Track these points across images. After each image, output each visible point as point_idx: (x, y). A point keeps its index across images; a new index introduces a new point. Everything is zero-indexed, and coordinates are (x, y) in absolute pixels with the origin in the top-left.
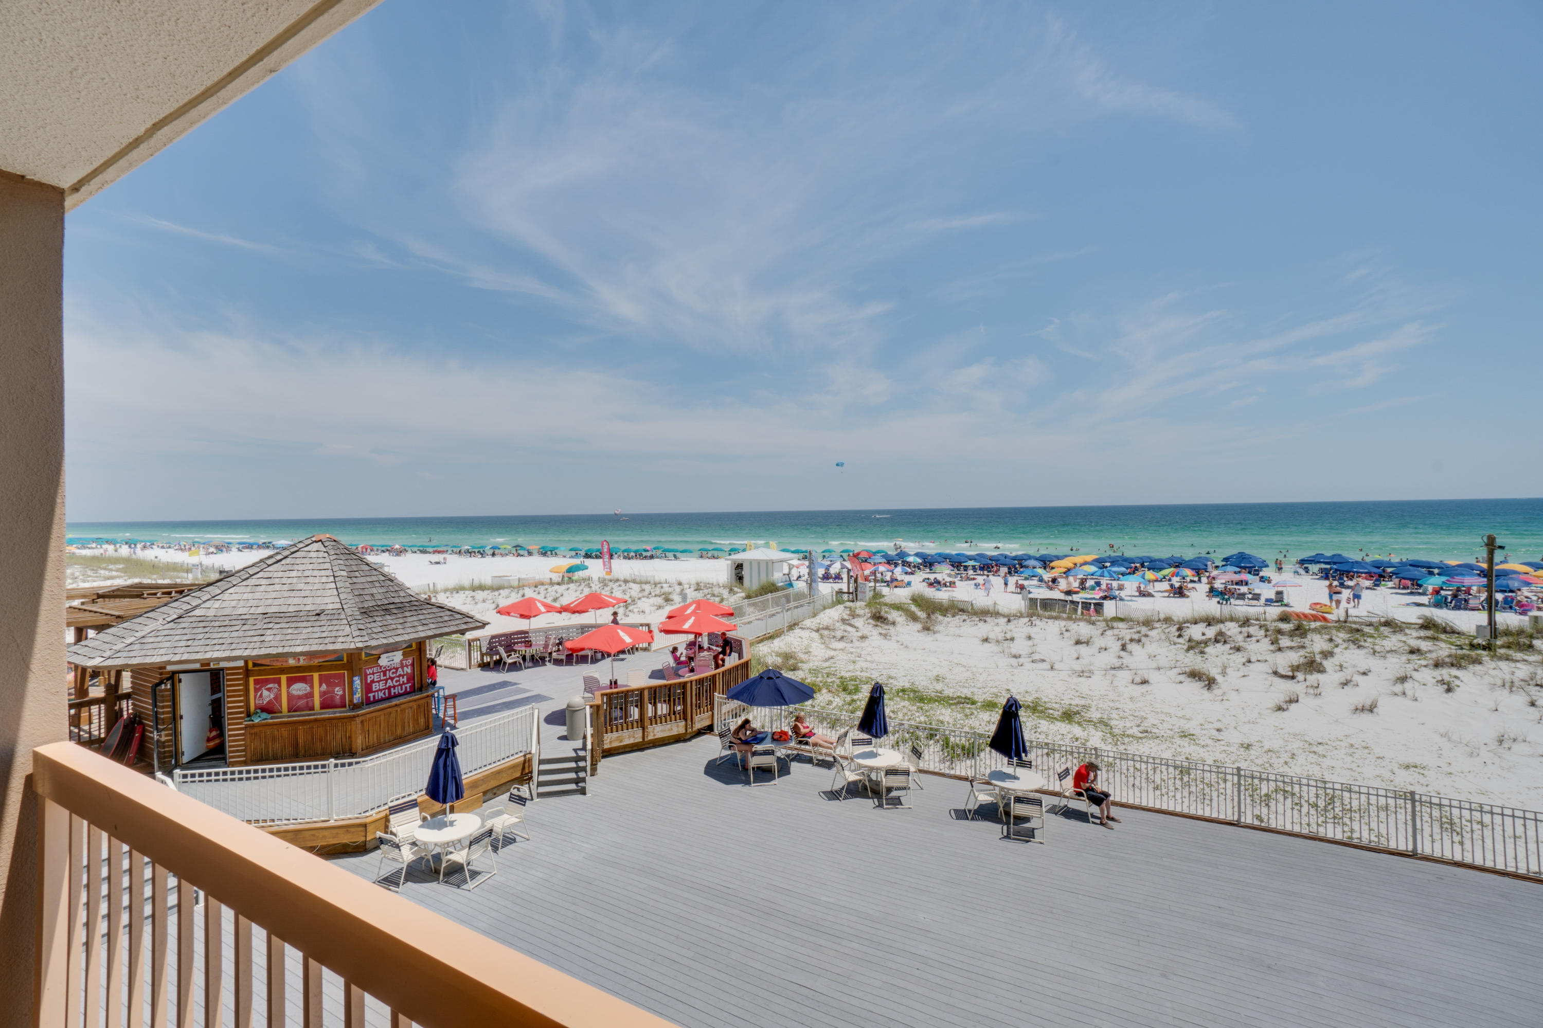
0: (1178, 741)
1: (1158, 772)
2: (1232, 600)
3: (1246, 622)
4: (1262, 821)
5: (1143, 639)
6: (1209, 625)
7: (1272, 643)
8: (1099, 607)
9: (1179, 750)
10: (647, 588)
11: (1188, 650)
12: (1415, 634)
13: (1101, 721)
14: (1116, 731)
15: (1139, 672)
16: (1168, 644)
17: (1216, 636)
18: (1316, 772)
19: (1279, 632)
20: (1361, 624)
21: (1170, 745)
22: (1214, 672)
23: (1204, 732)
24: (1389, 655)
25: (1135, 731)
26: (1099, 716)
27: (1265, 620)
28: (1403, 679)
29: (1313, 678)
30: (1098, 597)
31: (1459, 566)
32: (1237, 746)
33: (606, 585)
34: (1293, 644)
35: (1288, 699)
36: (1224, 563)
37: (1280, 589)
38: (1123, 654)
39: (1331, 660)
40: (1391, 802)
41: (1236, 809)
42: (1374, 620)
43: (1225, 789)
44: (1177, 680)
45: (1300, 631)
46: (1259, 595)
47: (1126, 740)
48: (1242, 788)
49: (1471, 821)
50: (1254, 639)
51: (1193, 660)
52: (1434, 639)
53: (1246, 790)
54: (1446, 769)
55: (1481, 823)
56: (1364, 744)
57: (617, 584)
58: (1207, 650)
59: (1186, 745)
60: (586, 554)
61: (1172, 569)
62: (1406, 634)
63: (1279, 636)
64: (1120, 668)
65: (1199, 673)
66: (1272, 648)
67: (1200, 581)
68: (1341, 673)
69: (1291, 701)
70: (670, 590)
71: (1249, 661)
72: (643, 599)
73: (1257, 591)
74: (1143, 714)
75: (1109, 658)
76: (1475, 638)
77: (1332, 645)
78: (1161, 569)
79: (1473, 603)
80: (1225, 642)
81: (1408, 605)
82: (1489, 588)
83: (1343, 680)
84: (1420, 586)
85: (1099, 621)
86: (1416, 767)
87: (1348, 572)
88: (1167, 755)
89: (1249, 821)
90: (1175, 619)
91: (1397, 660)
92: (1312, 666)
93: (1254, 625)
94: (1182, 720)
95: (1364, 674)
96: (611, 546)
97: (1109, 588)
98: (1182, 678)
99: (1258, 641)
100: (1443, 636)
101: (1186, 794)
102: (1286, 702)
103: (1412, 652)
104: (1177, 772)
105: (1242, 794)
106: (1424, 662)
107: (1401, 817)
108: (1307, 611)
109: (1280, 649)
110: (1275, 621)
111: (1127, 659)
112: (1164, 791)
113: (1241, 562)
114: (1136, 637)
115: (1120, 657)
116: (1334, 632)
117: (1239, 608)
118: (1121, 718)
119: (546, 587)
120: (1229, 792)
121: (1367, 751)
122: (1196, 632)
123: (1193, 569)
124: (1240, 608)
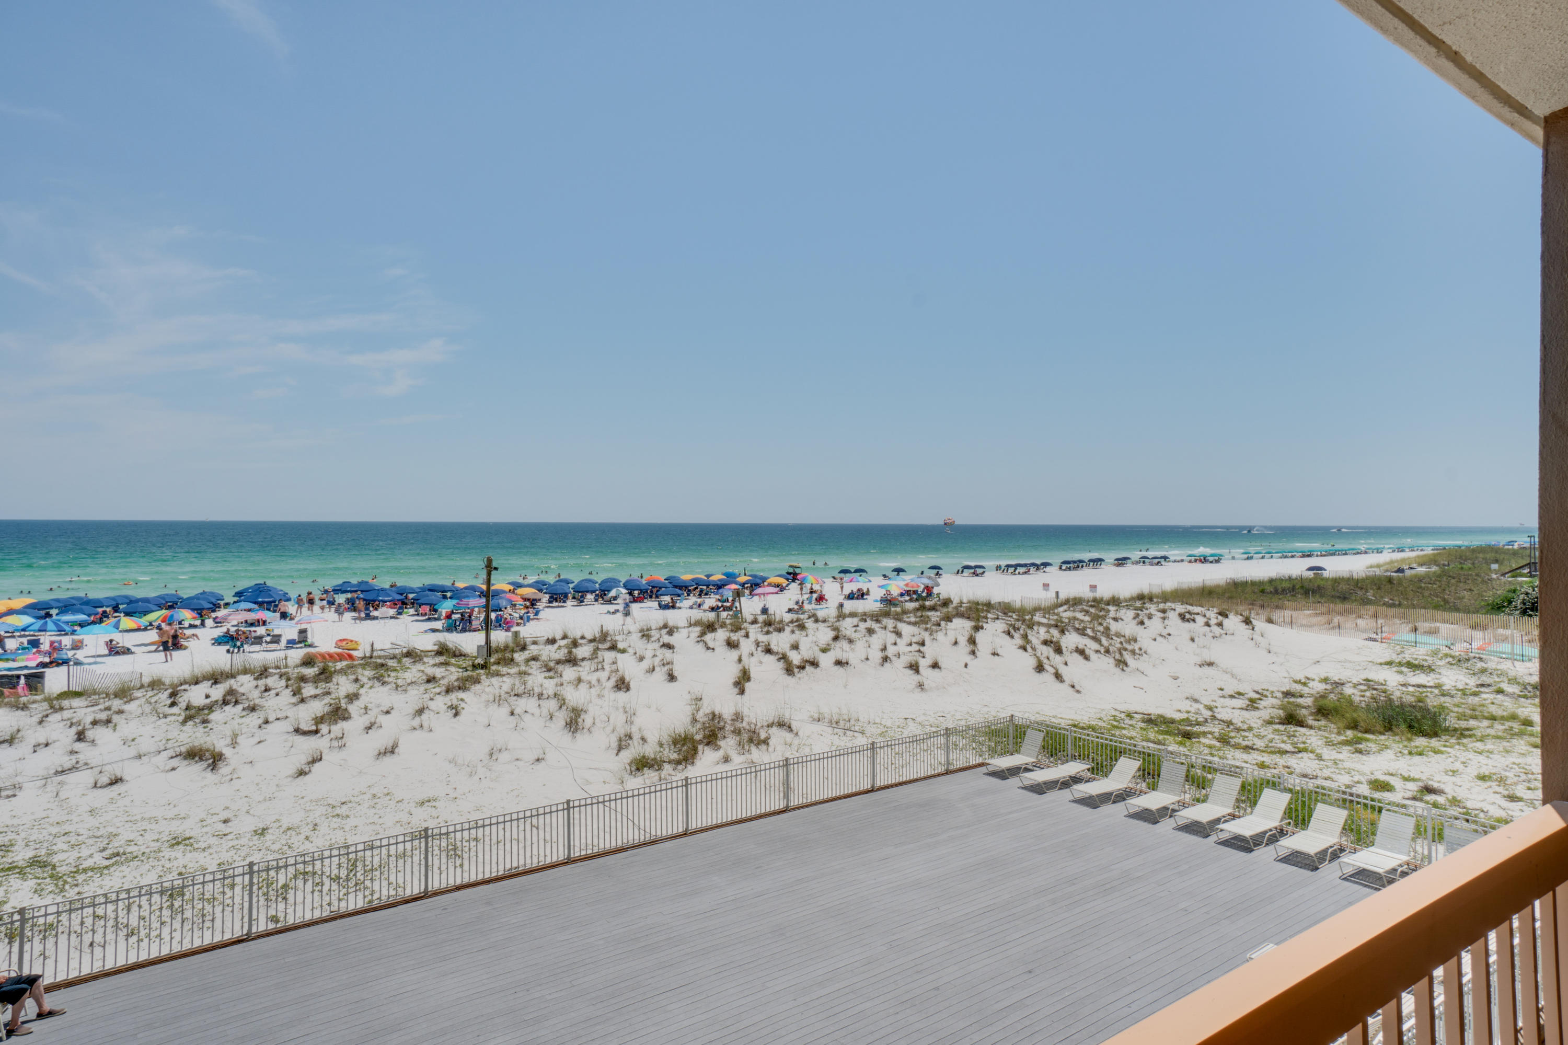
0: (167, 853)
1: (135, 908)
2: (246, 646)
3: (263, 673)
4: (277, 921)
5: (115, 718)
6: (216, 682)
7: (294, 695)
8: (35, 680)
9: (168, 865)
11: (184, 722)
12: (431, 661)
13: (35, 862)
14: (62, 870)
15: (106, 768)
16: (155, 718)
17: (225, 696)
18: (339, 838)
19: (303, 679)
20: (385, 657)
21: (156, 863)
22: (221, 745)
23: (205, 830)
24: (409, 688)
25: (98, 860)
26: (30, 854)
27: (286, 666)
28: (420, 712)
29: (337, 729)
30: (33, 664)
31: (466, 588)
32: (248, 835)
34: (318, 691)
35: (310, 759)
36: (236, 599)
37: (303, 626)
38: (79, 746)
39: (356, 703)
40: (408, 845)
41: (246, 919)
42: (397, 652)
43: (233, 898)
44: (169, 767)
45: (325, 675)
46: (280, 636)
47: (81, 878)
48: (255, 888)
49: (469, 841)
50: (273, 692)
51: (193, 735)
52: (446, 664)
53: (259, 889)
54: (452, 795)
55: (476, 839)
56: (386, 791)
58: (212, 717)
59: (179, 855)
61: (164, 612)
62: (424, 663)
63: (303, 685)
64: (73, 769)
65: (201, 750)
66: (294, 700)
67: (203, 624)
68: (367, 716)
69: (314, 761)
71: (267, 722)
73: (276, 632)
74: (110, 829)
75: (56, 757)
76: (476, 658)
77: (357, 685)
78: (146, 613)
79: (475, 624)
80: (236, 702)
81: (426, 631)
82: (487, 608)
83: (367, 724)
84: (436, 611)
85: (34, 702)
86: (429, 801)
87: (374, 601)
88: (150, 878)
89: (262, 928)
90: (167, 682)
91: (415, 692)
92: (337, 714)
93: (272, 675)
94: (174, 822)
95: (388, 712)
97: (55, 648)
98: (175, 762)
99: (277, 695)
100: (453, 661)
101: (177, 924)
102: (309, 763)
103: (429, 681)
104: (165, 898)
105: (254, 895)
106: (438, 690)
107: (416, 859)
108: (333, 650)
109: (303, 701)
110: (297, 666)
111: (85, 751)
112: (143, 933)
113: (258, 596)
114: (103, 716)
115: (73, 752)
116: (360, 670)
117: (254, 655)
118: (73, 846)
120: (238, 900)
121: (388, 797)
122: (196, 695)
123: (193, 610)
124: (256, 656)
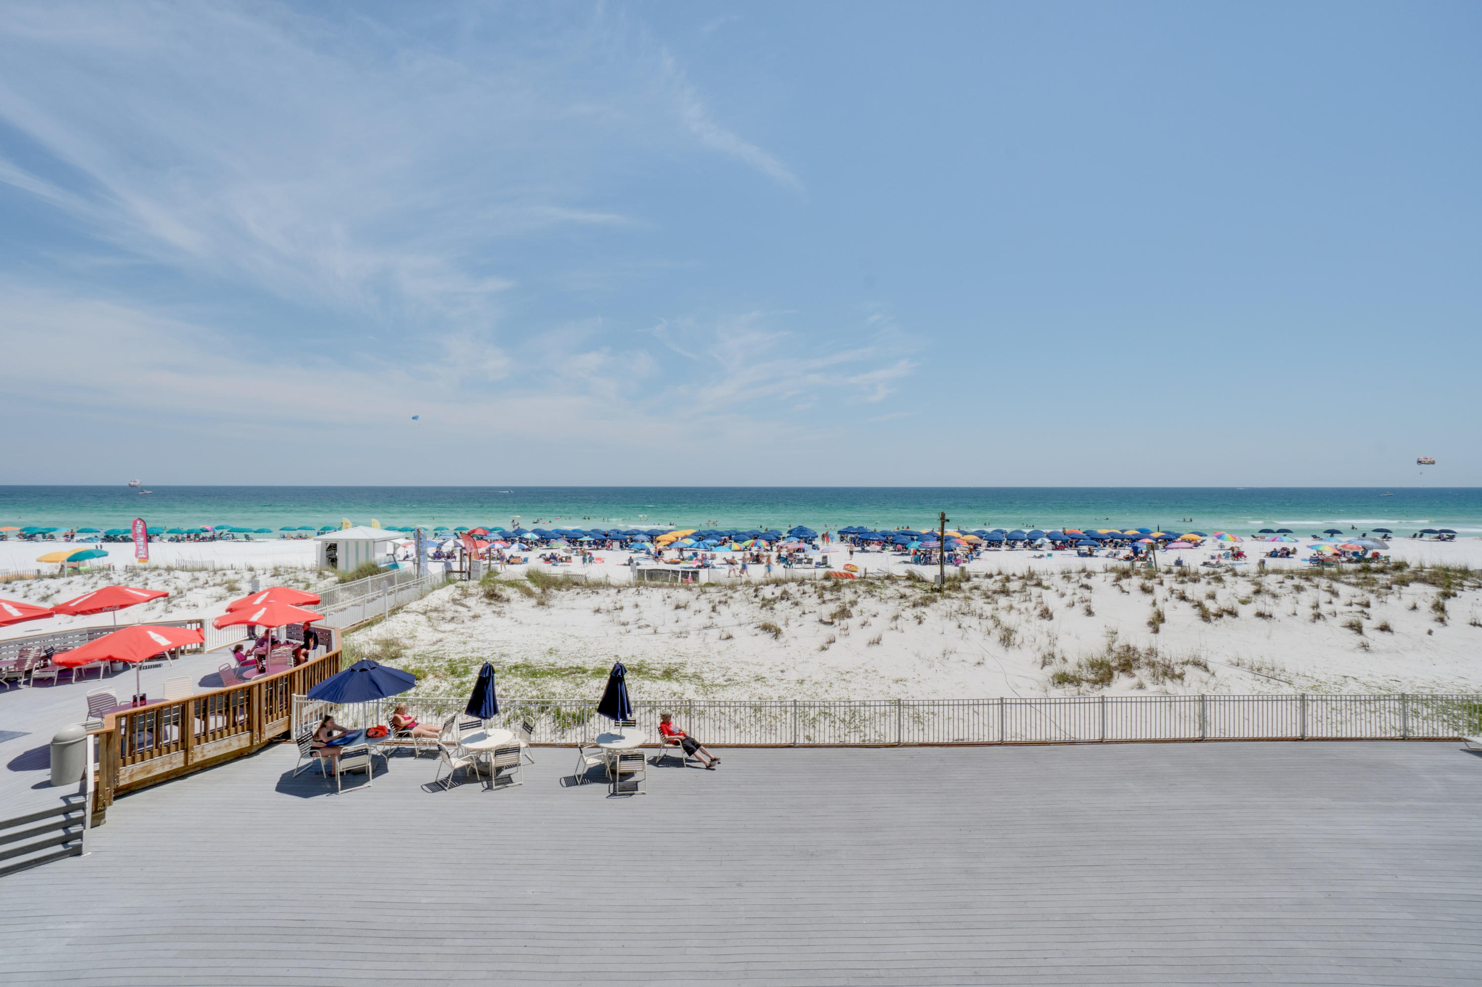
0: (753, 684)
1: (738, 713)
2: (793, 565)
3: (802, 582)
4: (810, 740)
5: (729, 601)
6: (777, 586)
7: (819, 598)
8: (695, 574)
9: (754, 692)
10: (202, 576)
11: (762, 607)
12: (903, 583)
13: (696, 676)
14: (707, 682)
15: (726, 629)
16: (747, 603)
17: (782, 594)
18: (844, 694)
19: (824, 588)
20: (873, 578)
21: (748, 689)
22: (780, 624)
23: (772, 674)
24: (889, 601)
25: (721, 681)
26: (693, 671)
27: (815, 580)
28: (896, 618)
29: (845, 622)
30: (694, 566)
31: (927, 534)
32: (794, 683)
33: (137, 575)
34: (833, 597)
35: (828, 640)
36: (788, 535)
37: (825, 554)
38: (713, 614)
39: (855, 607)
40: (888, 708)
41: (793, 734)
42: (881, 575)
43: (786, 719)
44: (754, 634)
45: (837, 587)
46: (812, 559)
47: (714, 689)
48: (797, 716)
49: (928, 713)
50: (807, 595)
51: (765, 616)
52: (913, 586)
53: (800, 717)
54: (917, 679)
55: (933, 713)
56: (873, 669)
57: (156, 573)
58: (776, 606)
59: (759, 687)
60: (107, 537)
61: (752, 541)
62: (899, 585)
63: (824, 592)
64: (710, 627)
65: (770, 626)
66: (819, 601)
67: (771, 549)
68: (862, 617)
69: (830, 642)
70: (237, 577)
71: (804, 613)
72: (195, 590)
73: (810, 557)
74: (727, 665)
75: (703, 619)
76: (934, 584)
77: (856, 596)
78: (744, 541)
79: (933, 559)
80: (788, 599)
81: (900, 563)
82: (942, 548)
83: (862, 622)
84: (907, 549)
85: (695, 587)
86: (901, 681)
87: (867, 540)
88: (745, 698)
89: (801, 742)
90: (753, 582)
91: (893, 604)
92: (844, 613)
93: (807, 584)
94: (757, 667)
95: (875, 616)
96: (149, 526)
97: (704, 558)
98: (757, 631)
99: (810, 597)
100: (918, 584)
101: (758, 728)
102: (828, 643)
103: (901, 597)
104: (752, 711)
105: (797, 720)
106: (907, 604)
107: (893, 718)
108: (842, 571)
109: (824, 602)
110: (821, 580)
111: (717, 619)
112: (742, 728)
113: (800, 534)
114: (723, 599)
115: (711, 618)
116: (858, 586)
117: (798, 571)
118: (711, 670)
119: (28, 582)
120: (789, 721)
121: (875, 673)
122: (768, 592)
123: (767, 540)
124: (799, 571)
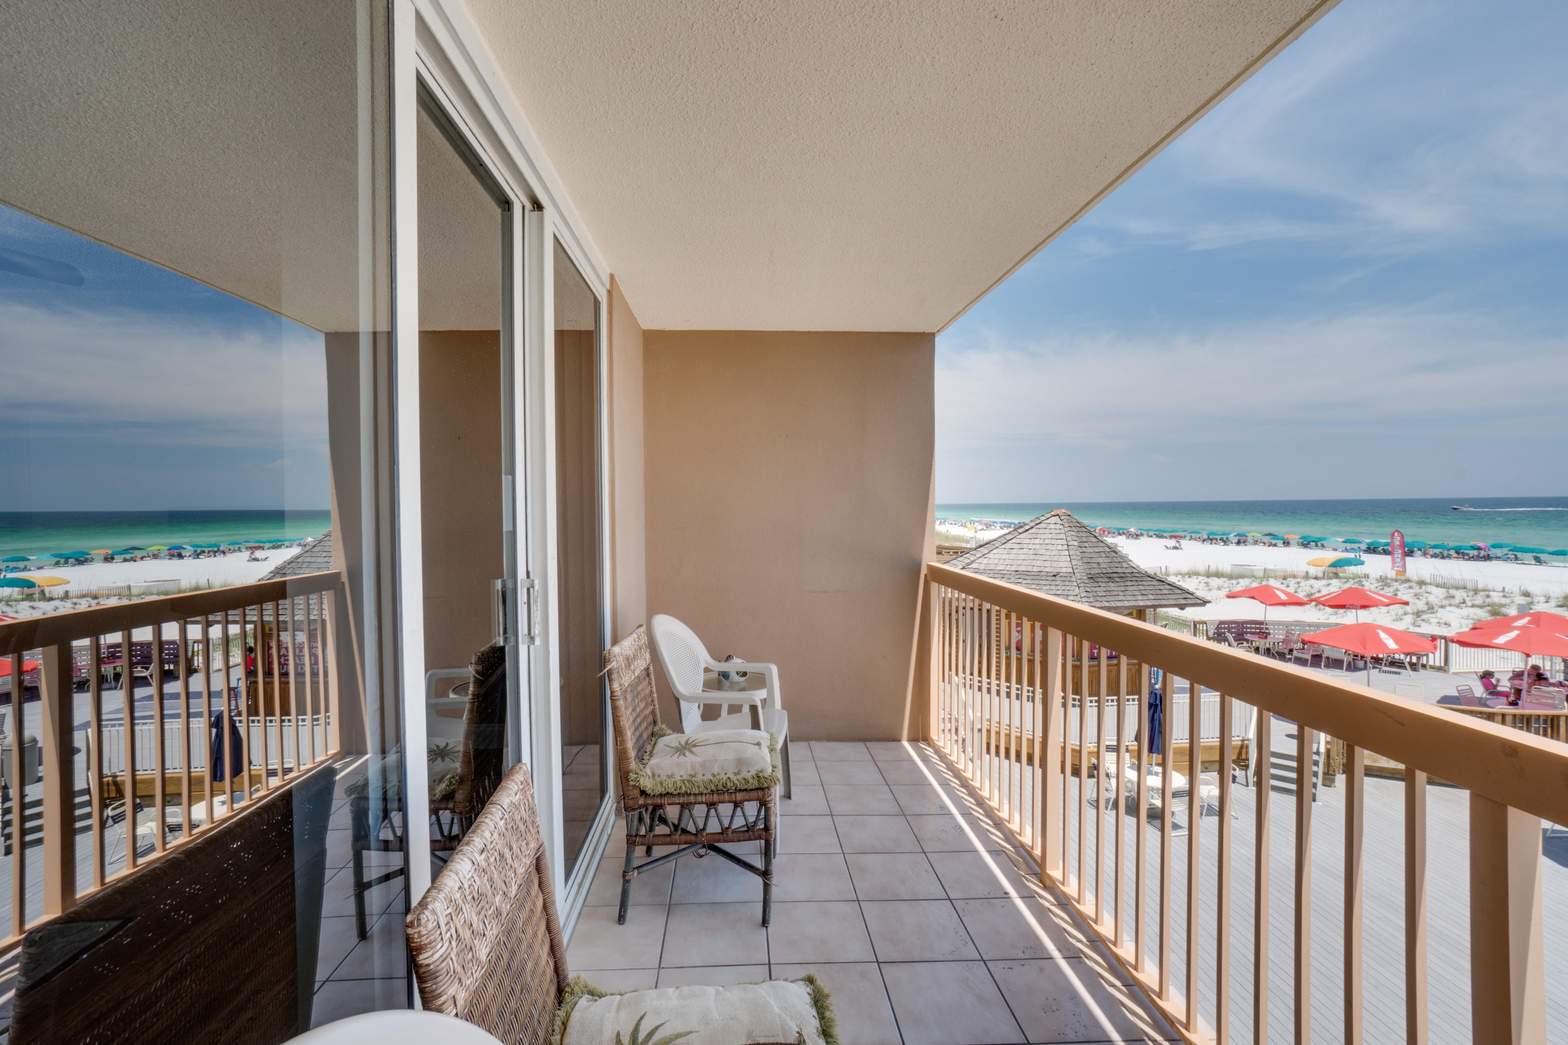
10: (1460, 595)
33: (1388, 585)
57: (1407, 585)
60: (1369, 548)
70: (1504, 601)
72: (1448, 608)
96: (1406, 540)
119: (1298, 580)
